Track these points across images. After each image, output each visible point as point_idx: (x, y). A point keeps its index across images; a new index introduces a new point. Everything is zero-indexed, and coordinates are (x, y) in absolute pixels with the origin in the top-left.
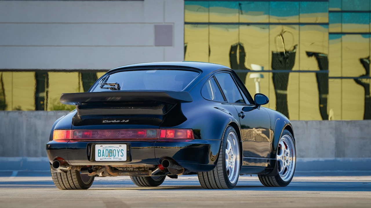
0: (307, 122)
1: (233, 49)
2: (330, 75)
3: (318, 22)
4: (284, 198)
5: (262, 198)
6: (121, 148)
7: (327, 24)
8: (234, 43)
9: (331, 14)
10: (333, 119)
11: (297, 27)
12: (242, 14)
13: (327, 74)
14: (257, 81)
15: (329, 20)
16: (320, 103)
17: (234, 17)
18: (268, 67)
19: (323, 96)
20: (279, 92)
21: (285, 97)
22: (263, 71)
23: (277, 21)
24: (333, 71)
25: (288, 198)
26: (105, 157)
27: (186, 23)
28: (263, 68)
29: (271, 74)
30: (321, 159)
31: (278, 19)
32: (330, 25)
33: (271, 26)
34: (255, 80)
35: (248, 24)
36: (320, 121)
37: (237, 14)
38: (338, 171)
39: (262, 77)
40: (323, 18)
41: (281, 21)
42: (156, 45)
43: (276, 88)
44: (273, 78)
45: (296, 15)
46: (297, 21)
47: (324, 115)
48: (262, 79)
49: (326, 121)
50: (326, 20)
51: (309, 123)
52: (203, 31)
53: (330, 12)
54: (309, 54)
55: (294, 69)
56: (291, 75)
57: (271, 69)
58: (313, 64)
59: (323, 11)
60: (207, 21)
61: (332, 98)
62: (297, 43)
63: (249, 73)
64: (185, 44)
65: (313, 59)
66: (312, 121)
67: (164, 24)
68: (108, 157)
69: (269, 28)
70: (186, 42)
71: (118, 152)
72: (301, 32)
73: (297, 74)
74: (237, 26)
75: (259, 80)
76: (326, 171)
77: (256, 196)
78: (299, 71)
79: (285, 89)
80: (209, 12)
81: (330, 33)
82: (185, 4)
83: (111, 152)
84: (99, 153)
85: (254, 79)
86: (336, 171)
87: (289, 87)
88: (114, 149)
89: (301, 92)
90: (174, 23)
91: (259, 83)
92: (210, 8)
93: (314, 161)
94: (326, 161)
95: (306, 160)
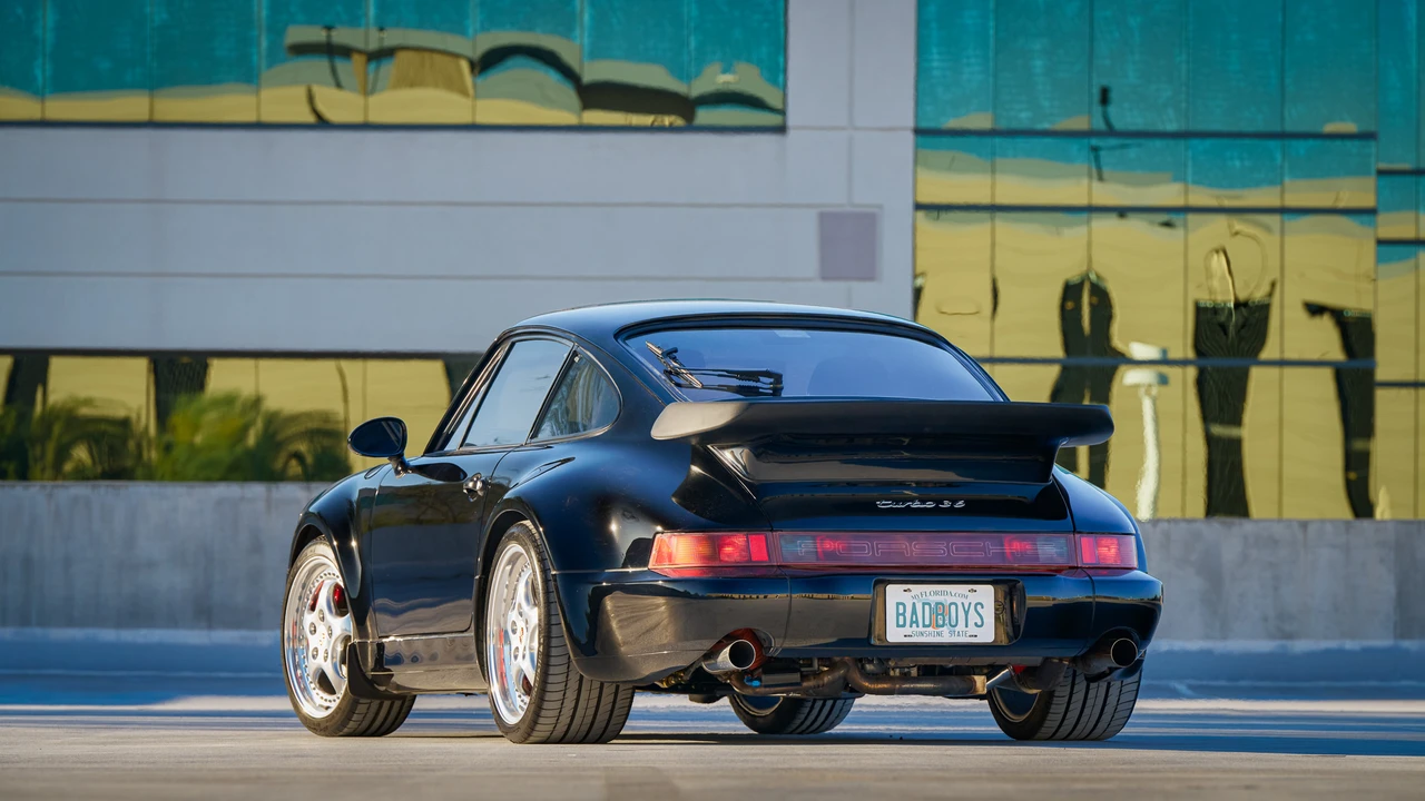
0: (1304, 525)
1: (1071, 292)
2: (1381, 374)
3: (1342, 204)
4: (1224, 771)
5: (1153, 771)
6: (973, 598)
7: (1372, 212)
8: (1073, 274)
9: (1386, 180)
10: (1387, 516)
11: (1273, 220)
12: (1101, 178)
13: (1370, 373)
14: (1148, 393)
15: (1378, 201)
16: (1348, 467)
17: (1073, 190)
18: (1183, 348)
19: (1358, 445)
20: (1217, 430)
21: (1236, 444)
22: (1165, 361)
23: (1213, 203)
24: (1389, 361)
25: (1239, 771)
26: (921, 629)
27: (919, 207)
28: (1164, 352)
29: (1192, 372)
30: (1349, 645)
31: (1218, 197)
32: (1381, 218)
33: (1191, 218)
34: (1142, 391)
35: (1122, 212)
36: (1347, 523)
37: (1085, 181)
38: (1404, 683)
39: (1163, 380)
40: (1357, 192)
41: (1227, 203)
42: (825, 278)
43: (1207, 417)
44: (1201, 383)
45: (1272, 183)
46: (1275, 202)
47: (1361, 505)
48: (1164, 389)
49: (1365, 523)
50: (1368, 201)
51: (1311, 528)
52: (974, 233)
53: (1381, 173)
54: (1315, 310)
55: (1265, 355)
56: (1257, 375)
57: (1191, 354)
58: (1324, 341)
59: (1360, 171)
60: (985, 200)
61: (1386, 450)
62: (1276, 275)
63: (1122, 368)
64: (915, 276)
65: (1326, 324)
66: (1323, 521)
67: (849, 209)
68: (930, 629)
69: (1185, 226)
70: (919, 270)
71: (967, 613)
72: (1288, 239)
73: (1274, 372)
74: (1084, 216)
75: (1154, 391)
76: (1363, 683)
77: (1131, 763)
78: (1282, 363)
79: (1236, 420)
80: (993, 172)
81: (1380, 242)
82: (917, 147)
83: (940, 613)
84: (898, 615)
85: (1136, 387)
86: (1394, 684)
87: (1247, 417)
88: (949, 600)
89: (1285, 431)
90: (880, 207)
91: (1154, 401)
92: (999, 161)
93: (1327, 652)
94: (1366, 651)
95: (1301, 646)
